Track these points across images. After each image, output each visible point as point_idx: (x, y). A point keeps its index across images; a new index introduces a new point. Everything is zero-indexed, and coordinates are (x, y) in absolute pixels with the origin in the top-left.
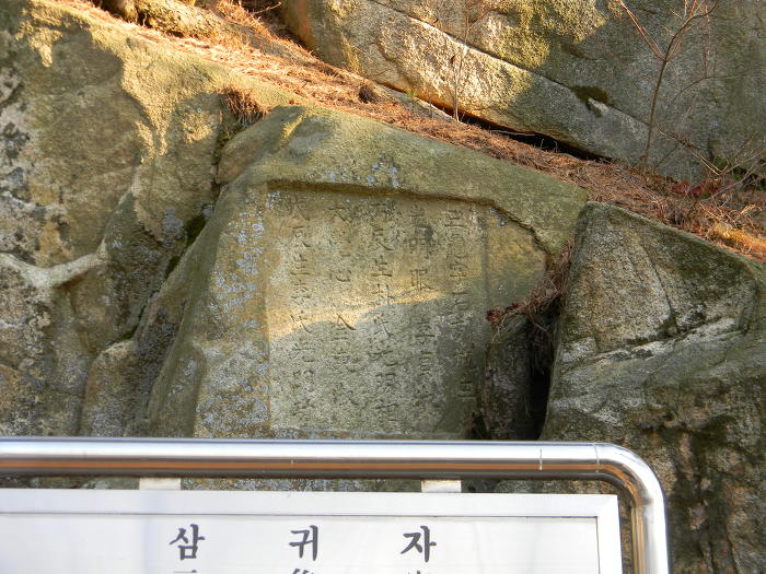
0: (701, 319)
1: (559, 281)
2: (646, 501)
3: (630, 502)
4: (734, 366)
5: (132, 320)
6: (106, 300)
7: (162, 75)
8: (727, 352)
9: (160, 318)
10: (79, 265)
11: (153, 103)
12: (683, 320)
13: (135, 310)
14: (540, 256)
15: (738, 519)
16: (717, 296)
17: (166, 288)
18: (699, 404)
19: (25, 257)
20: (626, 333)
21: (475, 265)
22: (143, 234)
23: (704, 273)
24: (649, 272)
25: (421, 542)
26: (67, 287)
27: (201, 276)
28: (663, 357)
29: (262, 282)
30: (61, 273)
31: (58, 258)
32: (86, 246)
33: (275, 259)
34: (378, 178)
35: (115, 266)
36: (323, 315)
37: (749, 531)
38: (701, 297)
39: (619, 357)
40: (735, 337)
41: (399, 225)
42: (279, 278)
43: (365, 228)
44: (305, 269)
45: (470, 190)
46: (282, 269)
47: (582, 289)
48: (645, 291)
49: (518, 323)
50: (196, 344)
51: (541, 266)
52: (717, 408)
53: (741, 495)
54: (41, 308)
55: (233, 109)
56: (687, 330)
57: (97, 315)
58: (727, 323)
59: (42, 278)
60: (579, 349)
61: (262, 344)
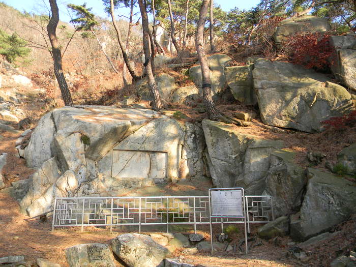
6: (239, 158)
7: (241, 137)
8: (281, 167)
10: (236, 155)
11: (241, 140)
16: (281, 162)
19: (232, 155)
20: (275, 165)
22: (242, 152)
31: (234, 155)
32: (237, 153)
33: (251, 155)
34: (261, 146)
35: (239, 155)
36: (256, 160)
41: (263, 150)
42: (251, 157)
43: (259, 151)
44: (254, 156)
45: (270, 146)
48: (276, 161)
54: (234, 159)
55: (248, 140)
56: (279, 164)
57: (239, 160)
59: (233, 156)
61: (250, 164)
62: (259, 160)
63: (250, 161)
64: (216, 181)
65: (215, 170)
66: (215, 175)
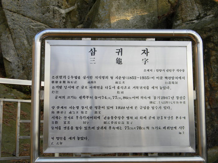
0: (206, 15)
1: (174, 9)
2: (198, 43)
3: (195, 43)
4: (213, 25)
5: (82, 20)
6: (77, 16)
8: (212, 22)
9: (88, 19)
10: (71, 8)
12: (202, 15)
13: (83, 18)
14: (169, 4)
15: (213, 58)
16: (210, 10)
17: (89, 13)
18: (205, 33)
19: (60, 7)
20: (189, 18)
21: (155, 7)
22: (84, 2)
23: (207, 5)
24: (195, 5)
25: (146, 52)
26: (68, 14)
27: (96, 10)
28: (197, 23)
29: (109, 11)
30: (67, 10)
31: (66, 7)
32: (72, 5)
33: (112, 6)
35: (78, 9)
36: (123, 18)
37: (215, 61)
38: (206, 10)
39: (187, 24)
40: (214, 19)
42: (113, 10)
44: (118, 8)
46: (114, 8)
47: (180, 9)
48: (193, 9)
49: (165, 19)
50: (96, 24)
51: (169, 7)
52: (209, 34)
53: (214, 53)
54: (63, 18)
56: (203, 17)
57: (75, 19)
58: (212, 16)
59: (63, 11)
60: (179, 22)
61: (110, 24)
62: (129, 18)
63: (109, 16)
64: (13, 66)
65: (14, 40)
66: (12, 52)
